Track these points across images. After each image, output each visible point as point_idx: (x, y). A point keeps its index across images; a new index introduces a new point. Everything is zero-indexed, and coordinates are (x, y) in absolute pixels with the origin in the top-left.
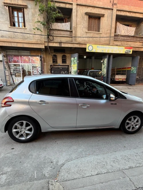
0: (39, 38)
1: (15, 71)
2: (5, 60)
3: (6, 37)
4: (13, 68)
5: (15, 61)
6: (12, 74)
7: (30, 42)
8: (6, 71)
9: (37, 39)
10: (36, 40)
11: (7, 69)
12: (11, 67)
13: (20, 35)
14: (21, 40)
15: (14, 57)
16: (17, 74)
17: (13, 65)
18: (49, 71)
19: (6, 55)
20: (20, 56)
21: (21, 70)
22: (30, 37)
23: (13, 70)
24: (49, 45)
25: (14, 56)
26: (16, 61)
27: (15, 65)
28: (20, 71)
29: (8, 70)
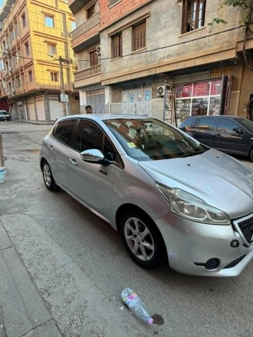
0: (227, 39)
1: (182, 112)
2: (169, 95)
3: (173, 56)
4: (180, 105)
5: (185, 93)
6: (177, 116)
7: (208, 53)
8: (167, 112)
9: (221, 41)
10: (219, 44)
11: (170, 109)
12: (178, 105)
13: (193, 45)
14: (193, 53)
15: (185, 87)
16: (184, 118)
17: (180, 102)
18: (245, 110)
19: (173, 85)
20: (194, 84)
21: (191, 109)
22: (209, 42)
23: (180, 109)
24: (246, 48)
25: (185, 85)
26: (187, 93)
27: (184, 101)
28: (189, 111)
29: (172, 111)
